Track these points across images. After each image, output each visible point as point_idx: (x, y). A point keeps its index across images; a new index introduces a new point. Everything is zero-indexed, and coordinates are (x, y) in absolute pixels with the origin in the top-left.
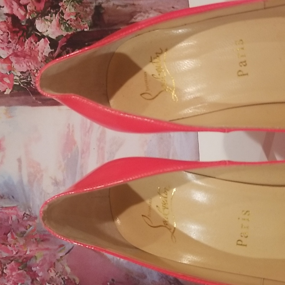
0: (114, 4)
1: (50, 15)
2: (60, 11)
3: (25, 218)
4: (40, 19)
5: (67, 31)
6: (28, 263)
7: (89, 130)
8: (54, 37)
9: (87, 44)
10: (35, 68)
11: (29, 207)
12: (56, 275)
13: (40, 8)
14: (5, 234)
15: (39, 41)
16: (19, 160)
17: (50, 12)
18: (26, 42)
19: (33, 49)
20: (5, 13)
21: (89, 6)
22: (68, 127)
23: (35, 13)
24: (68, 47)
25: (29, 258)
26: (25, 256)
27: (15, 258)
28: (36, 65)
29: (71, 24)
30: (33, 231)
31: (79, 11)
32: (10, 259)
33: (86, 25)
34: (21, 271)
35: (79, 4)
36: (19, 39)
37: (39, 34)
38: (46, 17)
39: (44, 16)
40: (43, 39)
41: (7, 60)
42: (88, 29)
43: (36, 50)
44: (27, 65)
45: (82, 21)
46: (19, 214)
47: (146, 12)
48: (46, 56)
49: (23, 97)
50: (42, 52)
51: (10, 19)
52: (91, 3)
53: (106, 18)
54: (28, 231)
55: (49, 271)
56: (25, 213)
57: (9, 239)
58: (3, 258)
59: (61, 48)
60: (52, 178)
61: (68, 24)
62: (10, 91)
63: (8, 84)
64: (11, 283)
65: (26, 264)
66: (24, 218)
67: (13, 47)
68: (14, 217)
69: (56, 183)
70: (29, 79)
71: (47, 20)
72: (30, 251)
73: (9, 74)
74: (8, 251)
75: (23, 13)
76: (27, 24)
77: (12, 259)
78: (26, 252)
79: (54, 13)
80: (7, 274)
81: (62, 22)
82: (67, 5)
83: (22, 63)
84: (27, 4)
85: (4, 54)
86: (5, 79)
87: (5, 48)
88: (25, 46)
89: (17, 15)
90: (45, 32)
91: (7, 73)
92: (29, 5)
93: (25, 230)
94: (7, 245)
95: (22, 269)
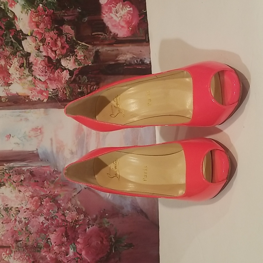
0: (106, 50)
1: (69, 56)
2: (75, 54)
3: (54, 173)
4: (64, 59)
5: (79, 66)
6: (56, 199)
8: (71, 69)
9: (90, 73)
11: (57, 166)
12: (71, 206)
13: (64, 52)
15: (63, 71)
16: (51, 140)
17: (69, 55)
18: (56, 72)
19: (60, 76)
20: (44, 55)
21: (92, 51)
23: (61, 55)
24: (80, 75)
25: (56, 196)
26: (54, 194)
27: (49, 195)
28: (61, 86)
29: (81, 62)
30: (59, 180)
31: (86, 54)
32: (46, 196)
33: (90, 62)
34: (52, 203)
35: (86, 50)
36: (52, 70)
37: (63, 67)
38: (67, 58)
40: (65, 71)
41: (45, 82)
42: (91, 64)
43: (62, 77)
44: (56, 85)
45: (88, 60)
46: (51, 170)
47: (125, 54)
48: (67, 80)
49: (54, 104)
50: (65, 78)
51: (46, 59)
52: (93, 49)
53: (101, 58)
54: (56, 180)
55: (68, 204)
56: (54, 170)
57: (45, 185)
58: (42, 195)
59: (75, 76)
60: (69, 150)
61: (80, 62)
62: (46, 100)
63: (45, 96)
64: (46, 210)
66: (54, 172)
67: (48, 75)
68: (48, 172)
69: (72, 153)
70: (57, 93)
71: (68, 60)
72: (57, 192)
73: (46, 90)
74: (44, 191)
75: (54, 55)
76: (56, 62)
77: (47, 196)
78: (55, 192)
79: (72, 55)
80: (44, 204)
81: (76, 60)
82: (79, 51)
83: (53, 84)
84: (57, 50)
85: (43, 79)
86: (44, 93)
87: (44, 75)
88: (55, 75)
89: (51, 57)
90: (66, 66)
91: (45, 90)
92: (57, 51)
93: (54, 179)
94: (44, 188)
95: (52, 202)
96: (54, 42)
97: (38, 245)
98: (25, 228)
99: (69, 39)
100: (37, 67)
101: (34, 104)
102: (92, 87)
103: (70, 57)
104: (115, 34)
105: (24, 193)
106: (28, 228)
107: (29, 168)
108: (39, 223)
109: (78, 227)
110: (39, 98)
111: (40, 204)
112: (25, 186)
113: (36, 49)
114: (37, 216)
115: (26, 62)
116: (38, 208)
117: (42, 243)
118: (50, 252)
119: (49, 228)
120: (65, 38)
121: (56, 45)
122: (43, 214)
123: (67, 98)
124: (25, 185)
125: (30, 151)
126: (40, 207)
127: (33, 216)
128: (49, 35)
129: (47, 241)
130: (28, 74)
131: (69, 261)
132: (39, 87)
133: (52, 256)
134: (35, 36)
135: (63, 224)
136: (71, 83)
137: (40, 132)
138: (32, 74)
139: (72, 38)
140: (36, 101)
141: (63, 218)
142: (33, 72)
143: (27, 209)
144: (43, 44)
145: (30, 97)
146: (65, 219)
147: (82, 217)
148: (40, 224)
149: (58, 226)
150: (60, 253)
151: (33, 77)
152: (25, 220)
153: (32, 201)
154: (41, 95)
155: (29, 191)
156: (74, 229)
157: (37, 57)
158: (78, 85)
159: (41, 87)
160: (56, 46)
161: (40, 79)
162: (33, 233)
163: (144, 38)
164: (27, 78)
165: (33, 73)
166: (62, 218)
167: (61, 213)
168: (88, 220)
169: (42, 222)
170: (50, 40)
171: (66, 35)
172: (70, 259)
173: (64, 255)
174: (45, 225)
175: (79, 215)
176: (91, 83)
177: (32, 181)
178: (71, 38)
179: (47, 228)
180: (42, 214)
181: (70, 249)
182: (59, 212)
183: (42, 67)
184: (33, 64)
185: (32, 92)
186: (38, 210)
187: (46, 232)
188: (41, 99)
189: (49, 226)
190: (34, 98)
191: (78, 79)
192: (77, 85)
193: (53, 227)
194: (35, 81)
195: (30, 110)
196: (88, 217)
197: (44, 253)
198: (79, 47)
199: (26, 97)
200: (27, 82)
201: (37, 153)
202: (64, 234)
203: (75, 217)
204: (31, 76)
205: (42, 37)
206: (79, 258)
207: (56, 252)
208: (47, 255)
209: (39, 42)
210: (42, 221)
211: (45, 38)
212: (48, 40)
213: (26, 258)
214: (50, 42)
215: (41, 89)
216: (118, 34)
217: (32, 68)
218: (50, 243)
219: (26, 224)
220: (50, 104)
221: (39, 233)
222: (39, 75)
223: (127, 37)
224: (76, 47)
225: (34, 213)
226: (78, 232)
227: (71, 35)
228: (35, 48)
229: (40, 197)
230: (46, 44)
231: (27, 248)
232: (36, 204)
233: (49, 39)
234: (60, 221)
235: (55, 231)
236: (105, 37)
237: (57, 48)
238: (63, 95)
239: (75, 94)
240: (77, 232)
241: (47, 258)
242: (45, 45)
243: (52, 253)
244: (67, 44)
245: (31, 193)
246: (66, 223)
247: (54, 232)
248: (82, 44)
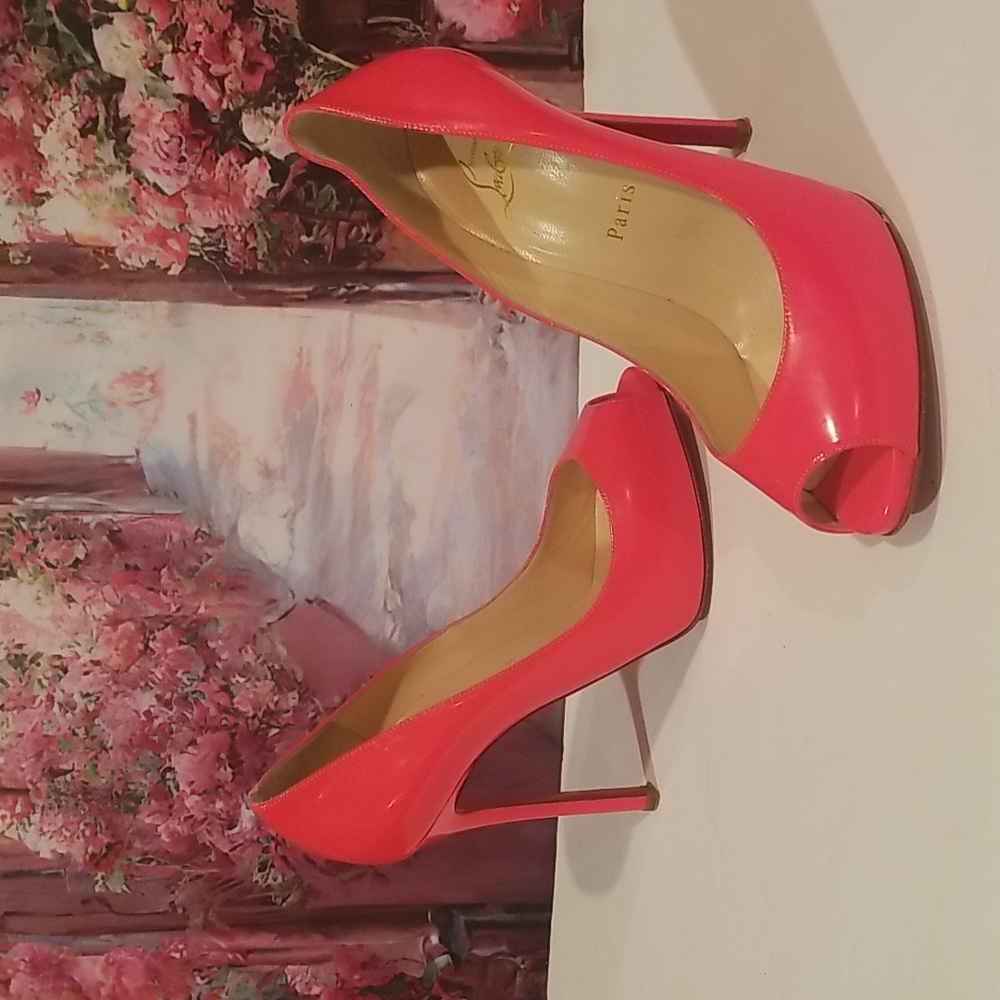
1: (274, 104)
2: (298, 97)
3: (199, 540)
4: (252, 111)
6: (200, 632)
7: (342, 365)
8: (280, 156)
10: (236, 223)
11: (208, 518)
12: (256, 661)
13: (254, 87)
14: (155, 569)
15: (247, 162)
16: (193, 419)
17: (274, 98)
18: (220, 162)
19: (235, 179)
20: (177, 92)
22: (300, 355)
23: (241, 96)
24: (310, 179)
25: (202, 622)
26: (195, 617)
27: (175, 620)
28: (238, 217)
30: (213, 567)
32: (165, 621)
34: (186, 646)
36: (204, 154)
37: (248, 146)
38: (267, 109)
39: (262, 107)
40: (256, 160)
41: (176, 199)
43: (241, 182)
44: (219, 213)
46: (187, 529)
48: (261, 197)
49: (206, 285)
50: (253, 187)
51: (185, 108)
54: (203, 567)
55: (243, 651)
56: (199, 530)
57: (163, 581)
58: (149, 618)
59: (294, 181)
60: (257, 460)
62: (180, 268)
63: (176, 253)
64: (163, 669)
65: (197, 633)
66: (196, 539)
67: (190, 172)
68: (176, 537)
69: (267, 472)
70: (222, 246)
71: (267, 116)
72: (206, 608)
73: (178, 230)
74: (159, 604)
75: (215, 95)
76: (222, 122)
77: (167, 620)
78: (198, 608)
79: (283, 101)
80: (156, 650)
82: (314, 86)
83: (208, 210)
84: (226, 76)
85: (169, 185)
86: (170, 242)
87: (172, 171)
88: (217, 173)
89: (203, 100)
90: (261, 144)
91: (174, 229)
92: (229, 77)
93: (197, 564)
94: (159, 592)
95: (187, 644)
96: (218, 41)
97: (129, 790)
98: (86, 730)
99: (275, 34)
100: (149, 136)
101: (131, 281)
102: (354, 230)
103: (277, 108)
104: (454, 24)
105: (84, 608)
106: (95, 731)
107: (104, 517)
108: (134, 714)
109: (274, 735)
110: (153, 259)
111: (141, 646)
112: (88, 581)
113: (148, 63)
114: (130, 691)
115: (107, 112)
116: (133, 663)
117: (145, 782)
118: (171, 815)
119: (172, 733)
120: (261, 29)
121: (225, 55)
122: (153, 682)
123: (259, 268)
124: (89, 578)
125: (112, 457)
126: (141, 659)
127: (114, 688)
128: (198, 14)
129: (163, 777)
130: (113, 160)
131: (236, 847)
132: (154, 216)
133: (179, 828)
134: (147, 12)
135: (224, 722)
136: (275, 210)
137: (152, 390)
138: (128, 162)
139: (287, 33)
140: (139, 269)
141: (223, 700)
142: (133, 155)
143: (92, 661)
144: (176, 45)
145: (118, 253)
146: (232, 704)
147: (292, 699)
148: (140, 717)
149: (202, 728)
150: (205, 819)
151: (132, 173)
152: (86, 699)
153: (114, 636)
154: (161, 247)
155: (105, 601)
156: (260, 742)
157: (148, 98)
158: (300, 219)
159: (160, 215)
160: (224, 57)
161: (160, 185)
162: (111, 748)
163: (565, 52)
164: (107, 178)
165: (132, 159)
166: (221, 702)
167: (216, 682)
168: (313, 711)
169: (149, 711)
170: (201, 34)
171: (265, 19)
172: (241, 841)
173: (222, 826)
174: (157, 722)
175: (280, 691)
176: (351, 213)
177: (117, 564)
178: (283, 31)
179: (166, 731)
180: (147, 684)
181: (243, 807)
182: (211, 680)
183: (167, 138)
184: (133, 126)
185: (127, 233)
186: (133, 669)
187: (158, 748)
188: (157, 264)
189: (173, 726)
190: (133, 255)
191: (301, 194)
192: (297, 220)
193: (185, 728)
194: (139, 192)
195: (117, 302)
196: (313, 702)
197: (149, 816)
198: (313, 68)
199: (103, 251)
200: (108, 194)
201: (138, 463)
202: (223, 756)
203: (268, 699)
204: (124, 171)
205: (171, 20)
206: (273, 838)
207: (192, 816)
208: (158, 826)
209: (160, 38)
210: (147, 708)
211: (184, 24)
212: (195, 31)
213: (83, 831)
214: (201, 42)
215: (159, 224)
216: (465, 27)
217: (129, 139)
218: (170, 783)
219: (90, 716)
220: (192, 285)
221: (132, 746)
222: (156, 170)
223: (499, 42)
224: (301, 69)
225: (120, 677)
226: (276, 750)
227: (286, 17)
228: (144, 61)
229: (143, 624)
230: (184, 49)
231: (90, 797)
232: (129, 647)
233: (200, 27)
234: (213, 711)
235: (193, 743)
236: (414, 35)
237: (227, 65)
238: (244, 254)
239: (288, 253)
240: (272, 751)
241: (160, 836)
242: (184, 52)
243: (179, 819)
244: (267, 52)
245: (109, 609)
246: (232, 720)
247: (190, 749)
248: (326, 59)
